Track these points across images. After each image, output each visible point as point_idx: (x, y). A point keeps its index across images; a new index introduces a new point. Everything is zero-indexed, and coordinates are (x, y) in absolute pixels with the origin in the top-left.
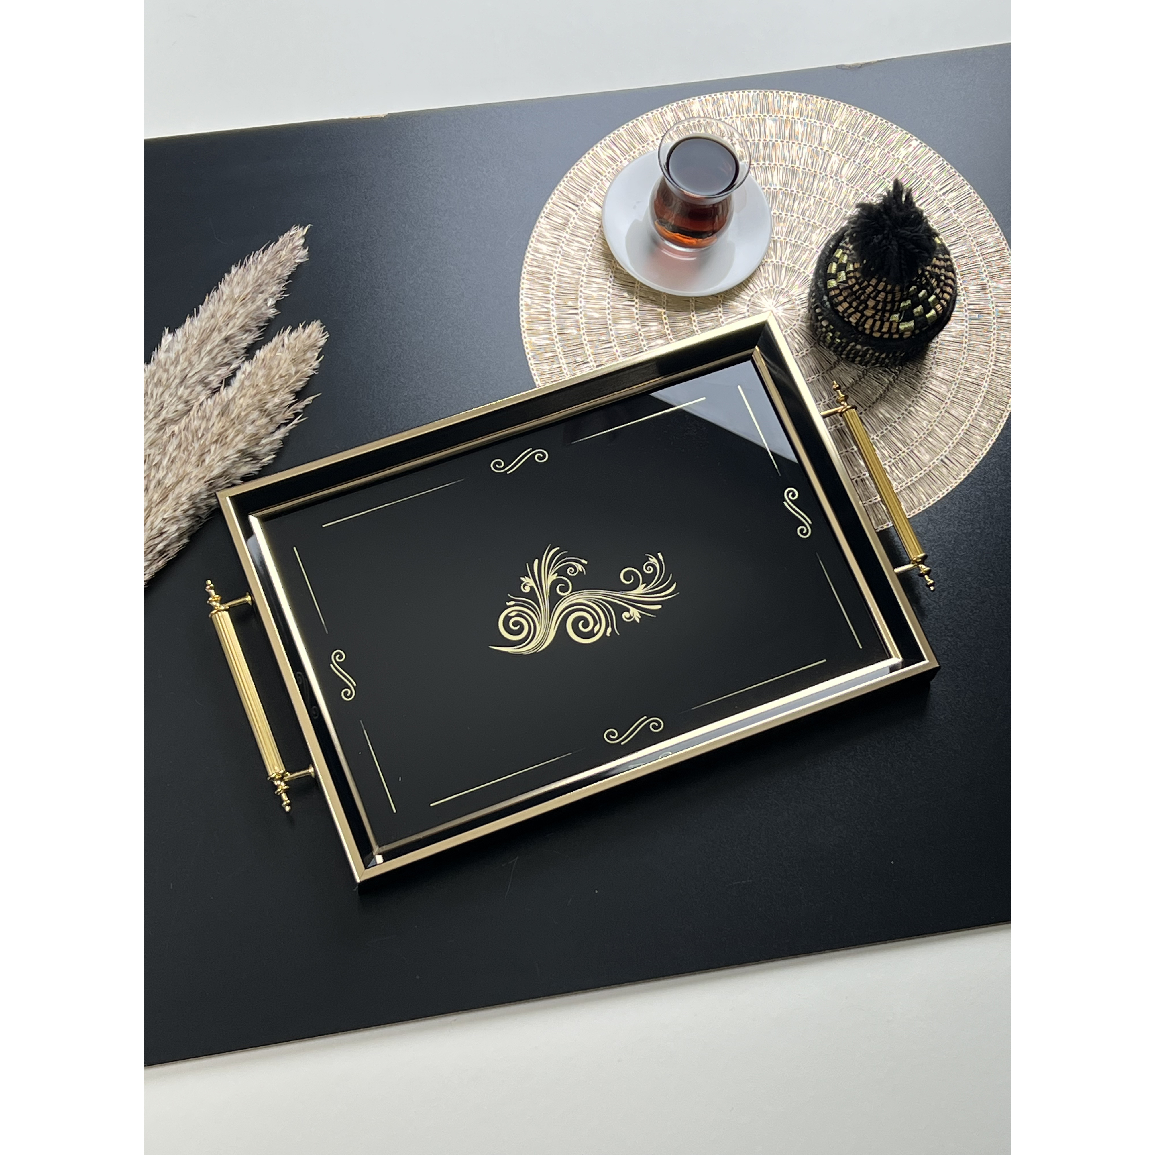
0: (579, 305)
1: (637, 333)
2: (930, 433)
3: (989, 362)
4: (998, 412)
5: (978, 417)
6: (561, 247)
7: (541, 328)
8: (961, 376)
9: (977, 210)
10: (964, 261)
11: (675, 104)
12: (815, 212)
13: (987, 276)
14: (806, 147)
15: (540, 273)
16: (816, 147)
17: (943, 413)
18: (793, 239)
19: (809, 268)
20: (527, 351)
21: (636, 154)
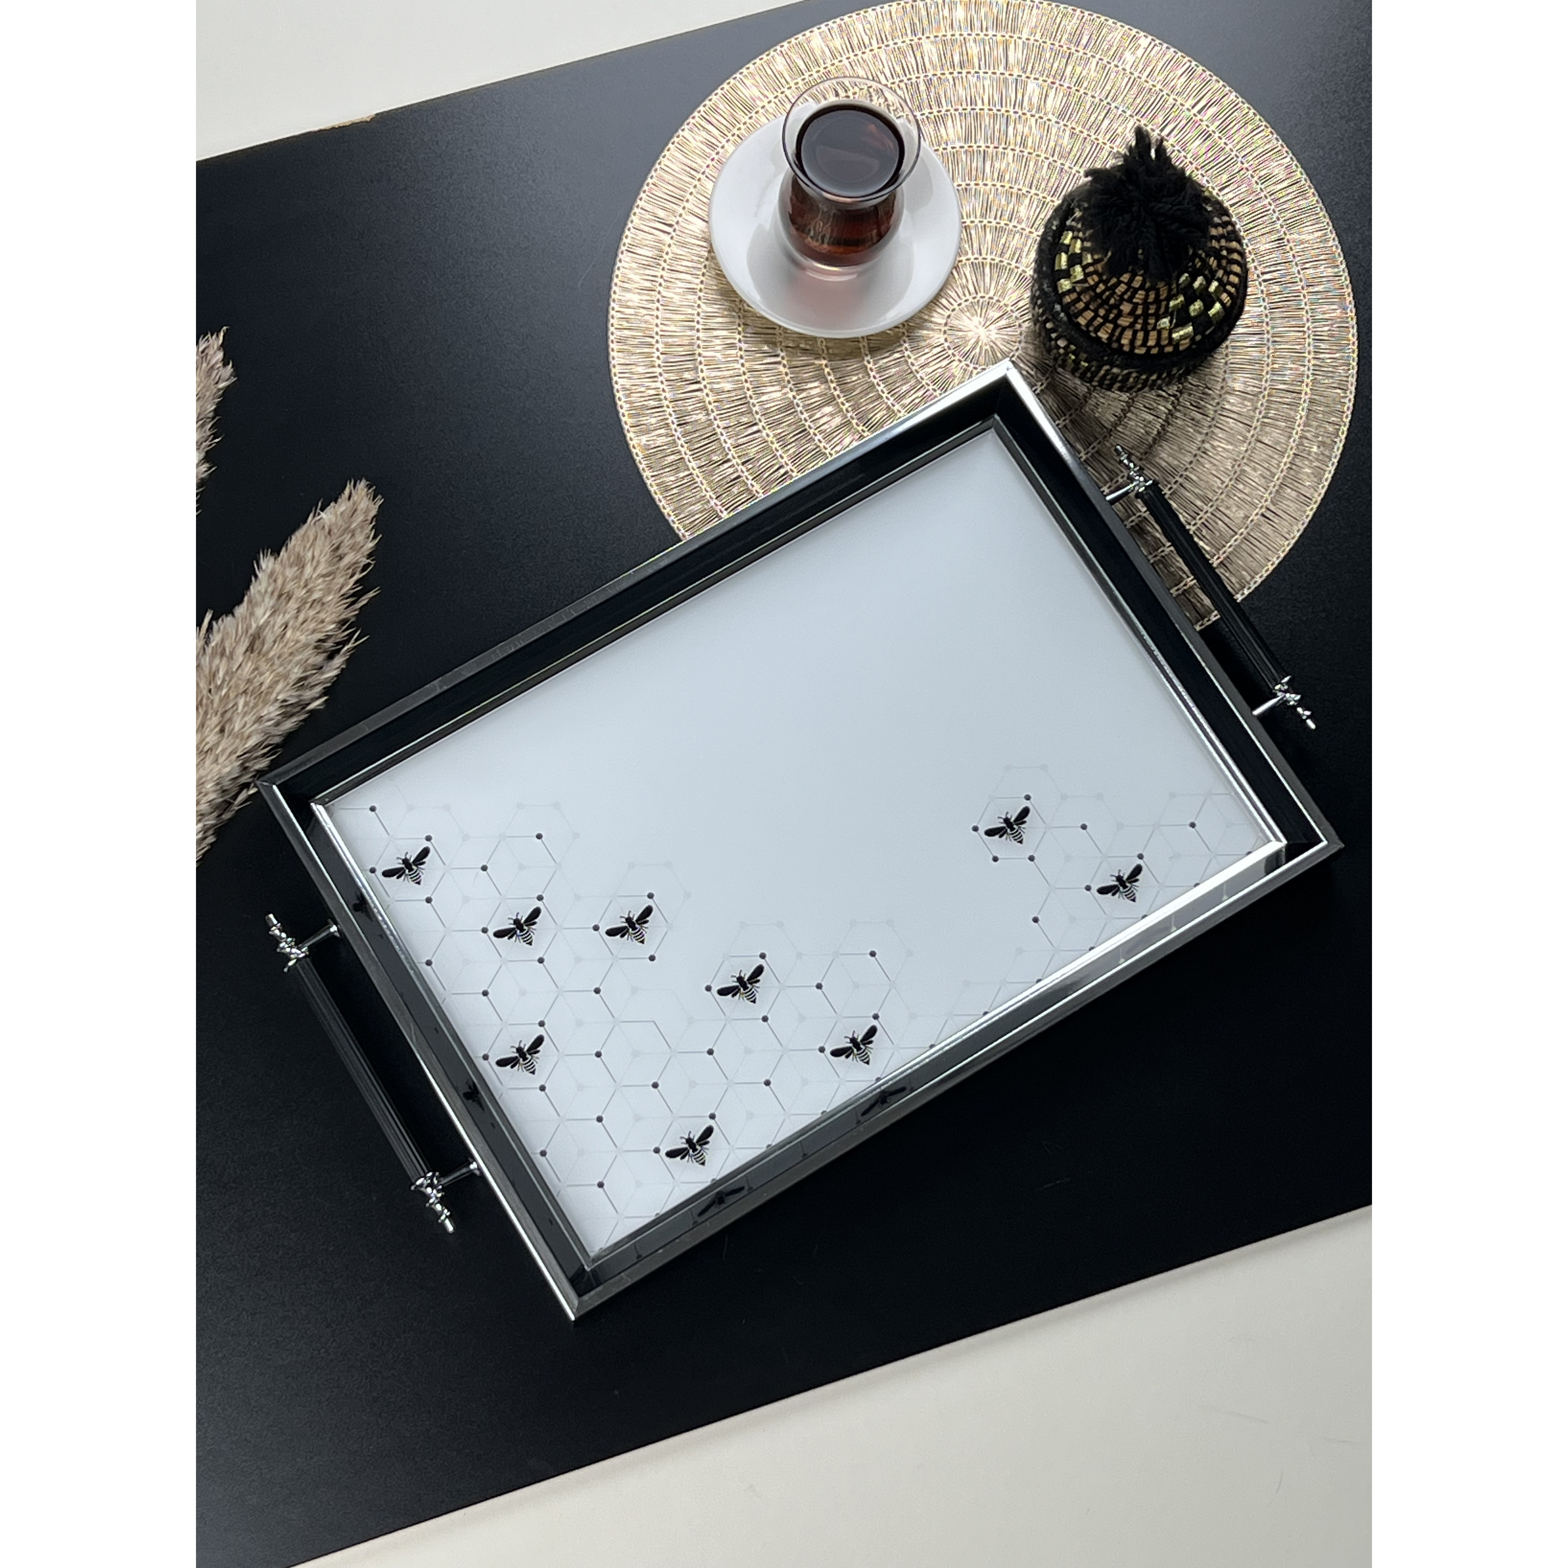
0: (701, 375)
1: (792, 402)
2: (1239, 476)
3: (1306, 355)
4: (1331, 429)
5: (1305, 442)
6: (659, 293)
7: (653, 421)
8: (1269, 383)
9: (1250, 127)
10: (1245, 209)
11: (785, 44)
12: (1018, 173)
13: (1282, 226)
14: (988, 75)
15: (634, 337)
16: (1002, 74)
17: (1252, 445)
18: (992, 220)
19: (1024, 261)
20: (637, 459)
21: (743, 131)
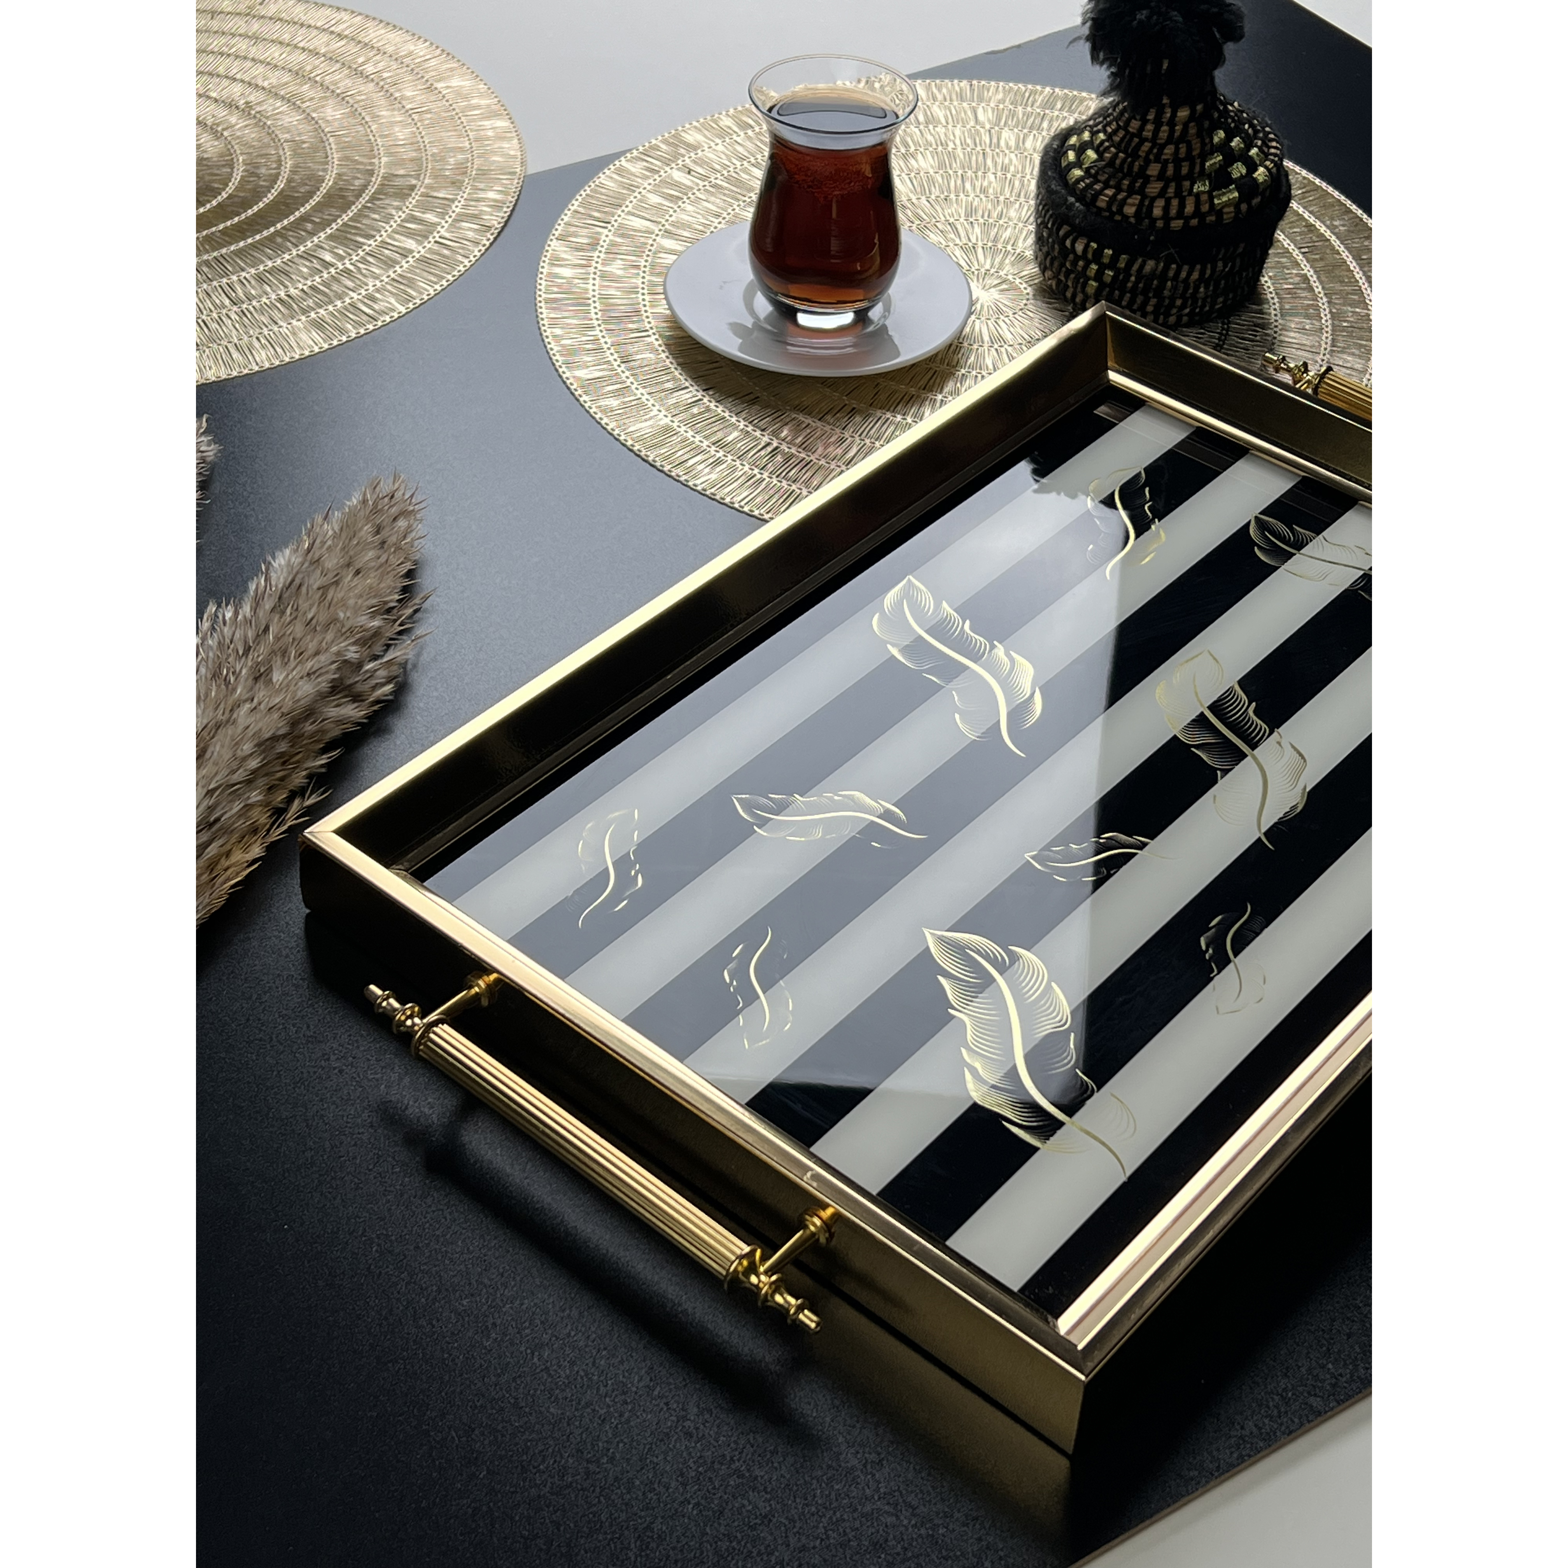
7: (591, 359)
12: (1002, 188)
14: (958, 128)
15: (568, 299)
16: (973, 127)
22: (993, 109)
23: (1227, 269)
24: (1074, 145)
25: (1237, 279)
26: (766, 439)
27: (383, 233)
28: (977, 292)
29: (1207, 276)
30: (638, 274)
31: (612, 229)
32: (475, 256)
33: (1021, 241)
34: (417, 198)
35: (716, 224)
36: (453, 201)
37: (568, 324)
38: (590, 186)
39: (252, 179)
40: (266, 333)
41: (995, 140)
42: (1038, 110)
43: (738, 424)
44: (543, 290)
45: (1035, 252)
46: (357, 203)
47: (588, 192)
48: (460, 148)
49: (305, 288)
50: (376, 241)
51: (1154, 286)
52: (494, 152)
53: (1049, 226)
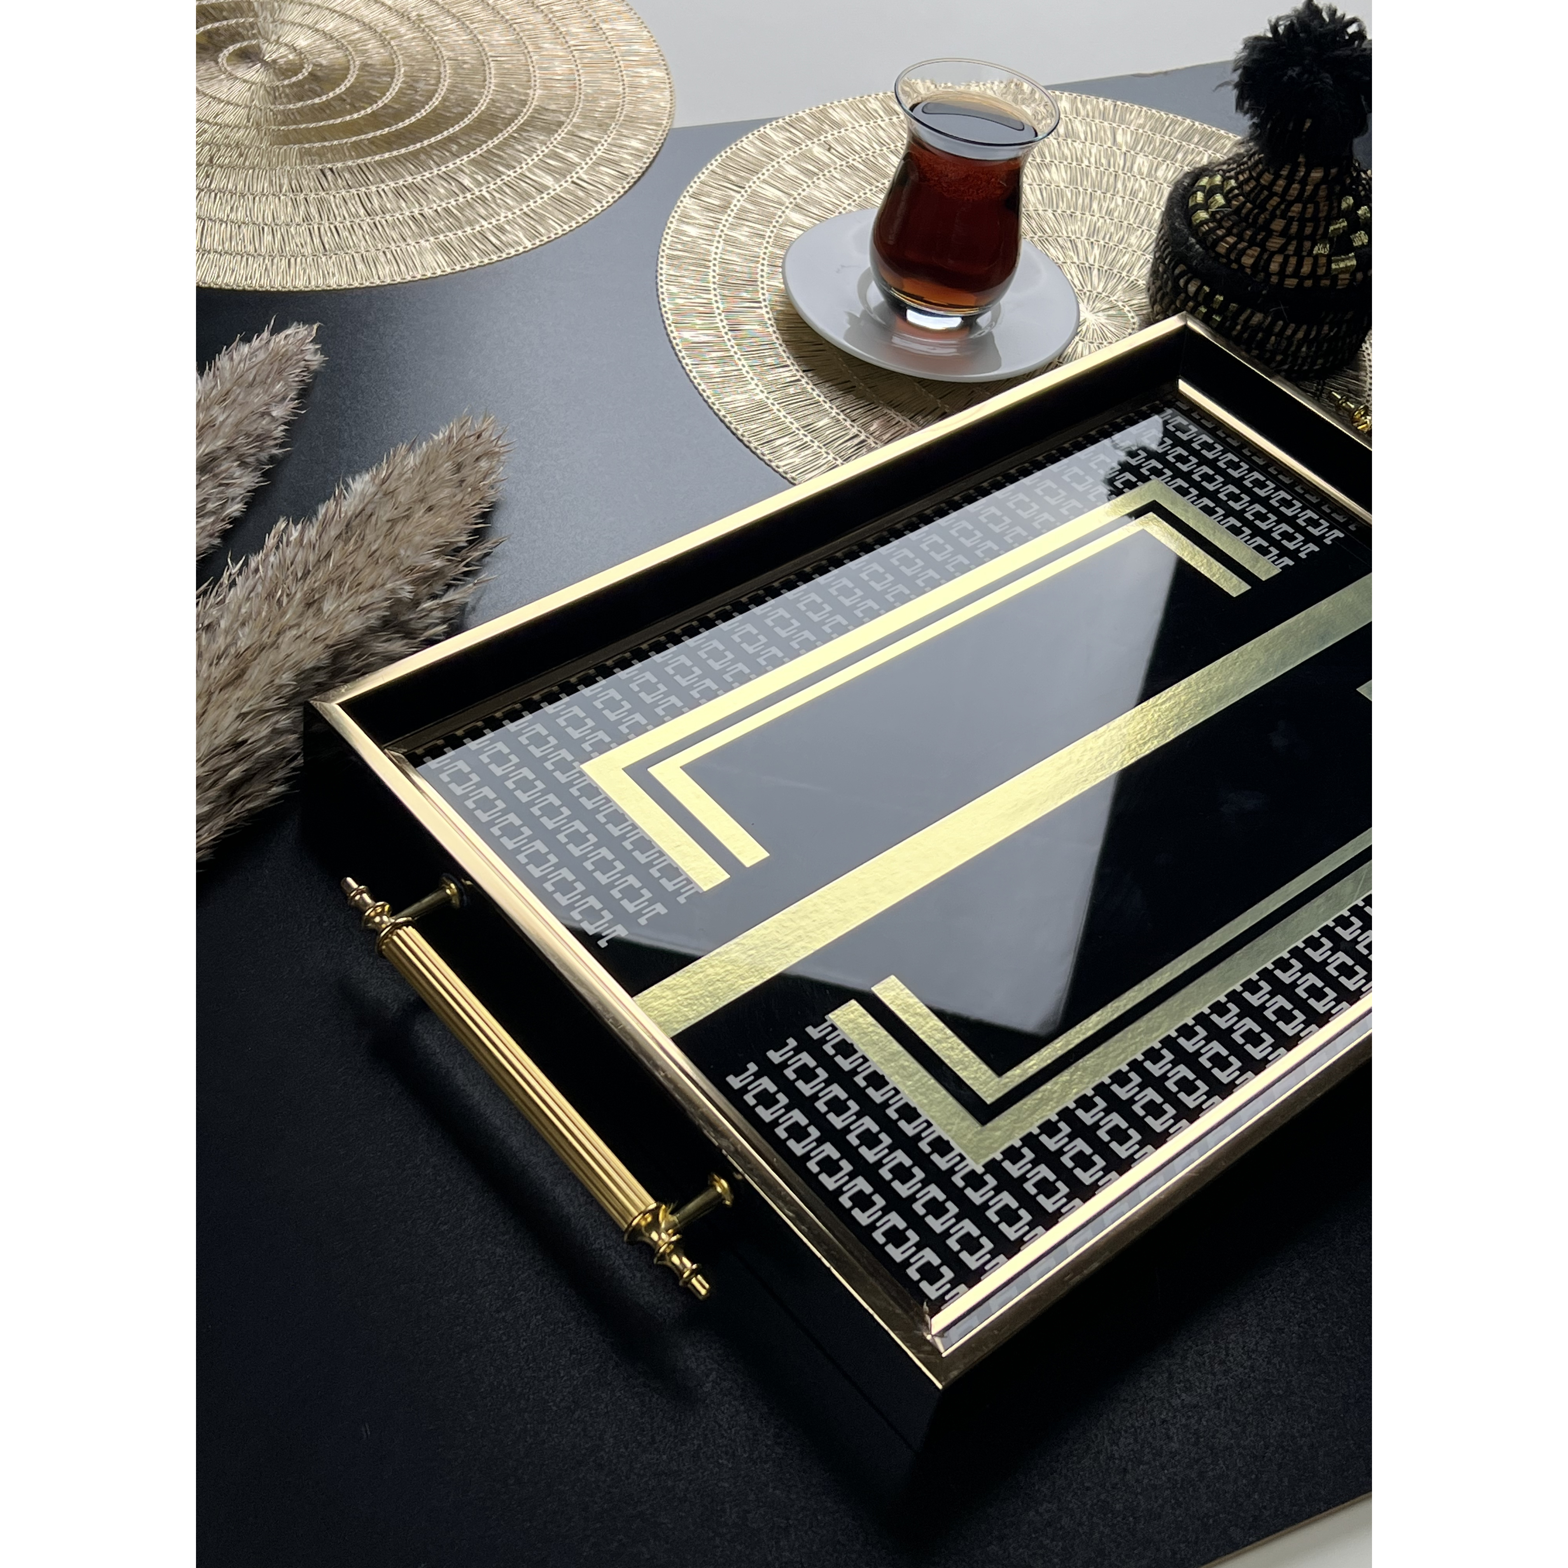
7: (699, 322)
12: (1128, 213)
14: (1095, 146)
15: (688, 258)
16: (1110, 147)
18: (1100, 240)
20: (678, 348)
22: (1132, 132)
23: (1332, 334)
24: (1204, 187)
25: (1340, 344)
26: (854, 431)
27: (523, 165)
28: (1085, 314)
29: (1311, 337)
30: (761, 243)
31: (745, 194)
32: (608, 202)
33: (1136, 269)
34: (563, 135)
35: (845, 206)
36: (596, 143)
37: (684, 283)
38: (731, 148)
39: (409, 92)
40: (393, 247)
41: (1128, 164)
42: (1175, 141)
43: (830, 410)
44: (668, 246)
45: (1148, 283)
46: (505, 132)
47: (728, 154)
48: (614, 92)
49: (439, 209)
50: (515, 172)
51: (1258, 338)
52: (644, 101)
53: (1167, 262)
